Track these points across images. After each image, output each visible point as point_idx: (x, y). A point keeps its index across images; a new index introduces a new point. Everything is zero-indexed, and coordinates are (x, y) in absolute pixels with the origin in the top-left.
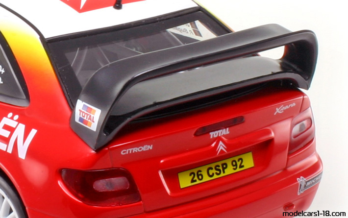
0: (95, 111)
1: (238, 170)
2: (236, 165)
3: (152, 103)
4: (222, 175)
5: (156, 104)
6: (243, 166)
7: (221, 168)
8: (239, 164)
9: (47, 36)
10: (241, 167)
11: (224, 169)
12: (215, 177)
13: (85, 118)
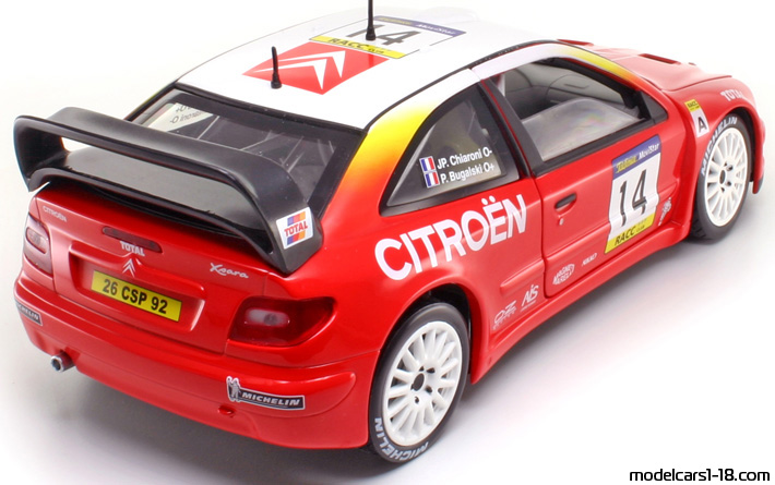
1: (157, 312)
2: (157, 304)
4: (136, 304)
6: (164, 312)
7: (138, 296)
8: (161, 305)
10: (161, 310)
11: (141, 300)
12: (128, 301)
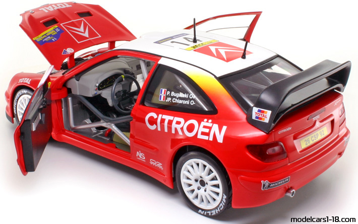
0: (267, 112)
3: (290, 105)
5: (293, 105)
9: (218, 76)
11: (317, 136)
13: (260, 116)
